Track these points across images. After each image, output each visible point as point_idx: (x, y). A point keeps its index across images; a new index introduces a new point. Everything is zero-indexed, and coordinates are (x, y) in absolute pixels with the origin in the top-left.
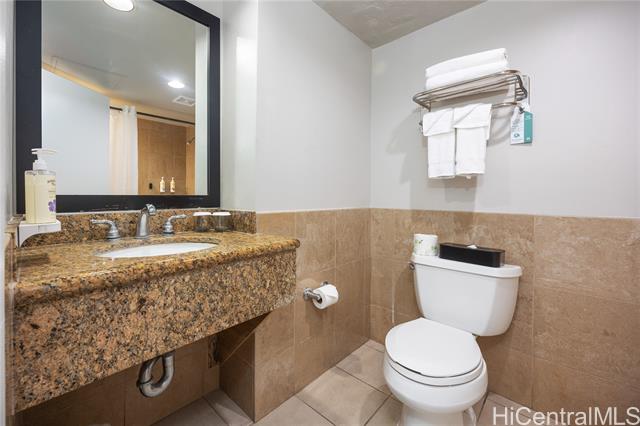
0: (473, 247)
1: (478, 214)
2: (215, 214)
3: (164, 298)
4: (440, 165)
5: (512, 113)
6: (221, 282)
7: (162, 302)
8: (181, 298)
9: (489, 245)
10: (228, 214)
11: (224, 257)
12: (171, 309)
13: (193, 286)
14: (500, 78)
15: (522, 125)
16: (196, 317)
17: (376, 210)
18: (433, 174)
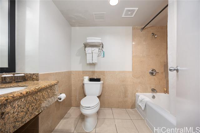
0: (96, 78)
1: (96, 71)
2: (15, 75)
3: (13, 109)
4: (89, 61)
5: (101, 51)
6: (36, 98)
7: (12, 112)
8: (20, 108)
9: (98, 77)
10: (23, 75)
11: (37, 89)
12: (16, 113)
13: (25, 102)
14: (99, 44)
15: (103, 53)
16: (27, 113)
17: (73, 71)
18: (88, 62)
